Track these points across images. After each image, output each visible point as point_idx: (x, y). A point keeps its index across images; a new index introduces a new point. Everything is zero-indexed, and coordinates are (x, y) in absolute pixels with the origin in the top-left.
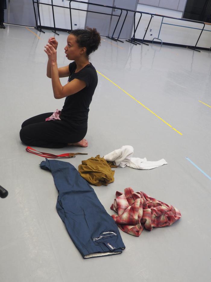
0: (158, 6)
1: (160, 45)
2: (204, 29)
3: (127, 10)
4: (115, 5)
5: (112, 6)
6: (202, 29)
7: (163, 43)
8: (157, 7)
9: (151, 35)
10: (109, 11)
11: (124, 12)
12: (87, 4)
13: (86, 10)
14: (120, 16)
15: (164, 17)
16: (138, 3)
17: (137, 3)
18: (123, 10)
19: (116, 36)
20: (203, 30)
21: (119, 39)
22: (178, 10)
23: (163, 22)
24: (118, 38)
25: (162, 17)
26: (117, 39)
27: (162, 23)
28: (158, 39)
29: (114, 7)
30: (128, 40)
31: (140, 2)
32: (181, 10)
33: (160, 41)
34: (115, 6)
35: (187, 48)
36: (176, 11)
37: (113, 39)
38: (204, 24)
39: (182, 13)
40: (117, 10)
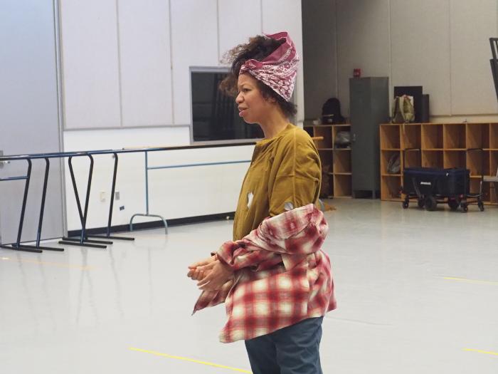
0: (119, 125)
1: (162, 230)
3: (47, 157)
7: (167, 221)
8: (118, 128)
9: (122, 208)
11: (39, 165)
14: (28, 179)
15: (148, 153)
16: (64, 130)
17: (62, 128)
19: (29, 238)
21: (42, 244)
22: (176, 123)
23: (148, 166)
24: (39, 240)
25: (144, 153)
26: (34, 244)
27: (147, 169)
28: (147, 215)
30: (61, 240)
31: (68, 126)
33: (158, 219)
35: (228, 222)
36: (171, 126)
37: (17, 247)
39: (188, 128)
40: (9, 162)
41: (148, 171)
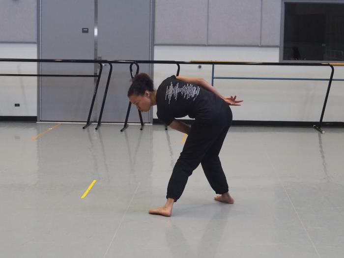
0: (206, 43)
2: (333, 78)
4: (98, 56)
5: (92, 58)
6: (329, 78)
8: (204, 45)
10: (90, 68)
12: (36, 63)
13: (36, 74)
14: (99, 77)
15: (216, 65)
17: (153, 44)
18: (112, 64)
20: (331, 80)
22: (263, 44)
23: (215, 76)
25: (211, 65)
27: (213, 78)
29: (98, 59)
32: (271, 43)
34: (101, 57)
36: (258, 46)
38: (332, 66)
39: (278, 48)
40: (105, 65)
41: (214, 80)
